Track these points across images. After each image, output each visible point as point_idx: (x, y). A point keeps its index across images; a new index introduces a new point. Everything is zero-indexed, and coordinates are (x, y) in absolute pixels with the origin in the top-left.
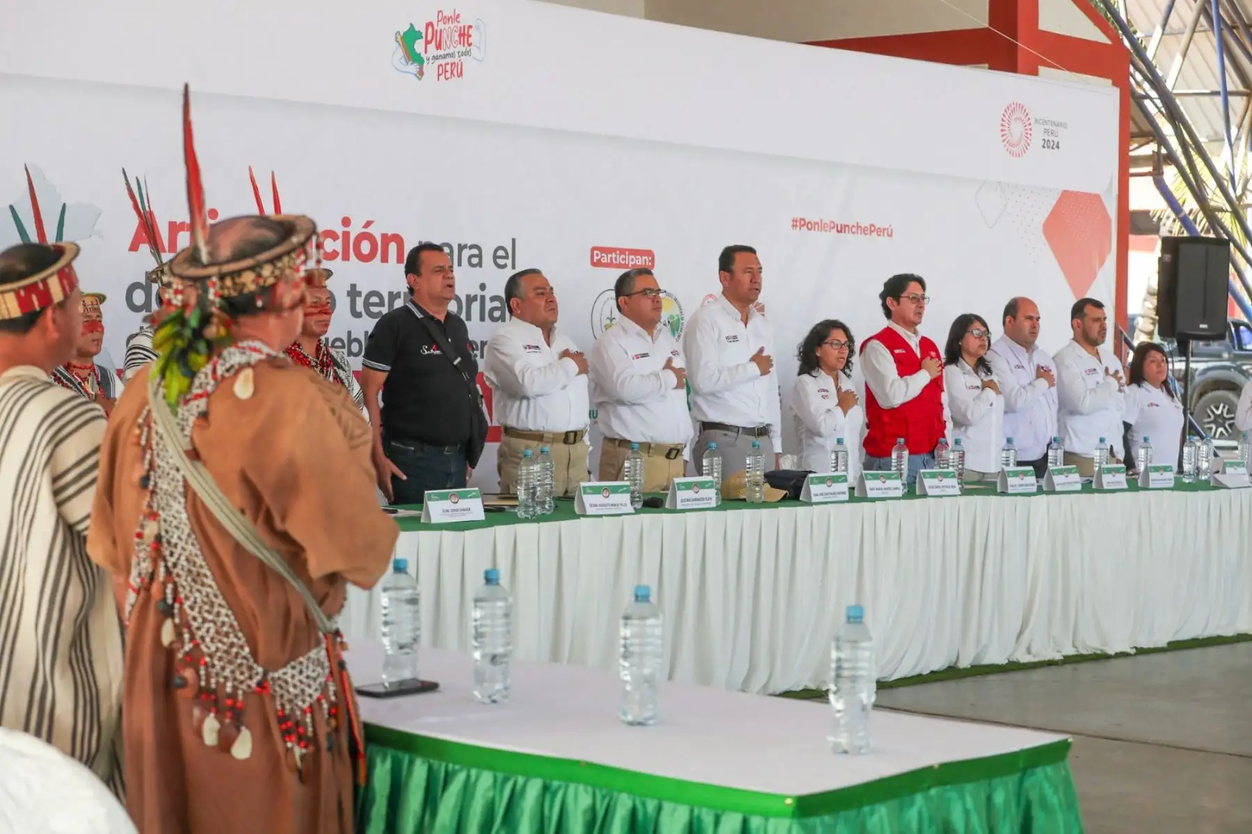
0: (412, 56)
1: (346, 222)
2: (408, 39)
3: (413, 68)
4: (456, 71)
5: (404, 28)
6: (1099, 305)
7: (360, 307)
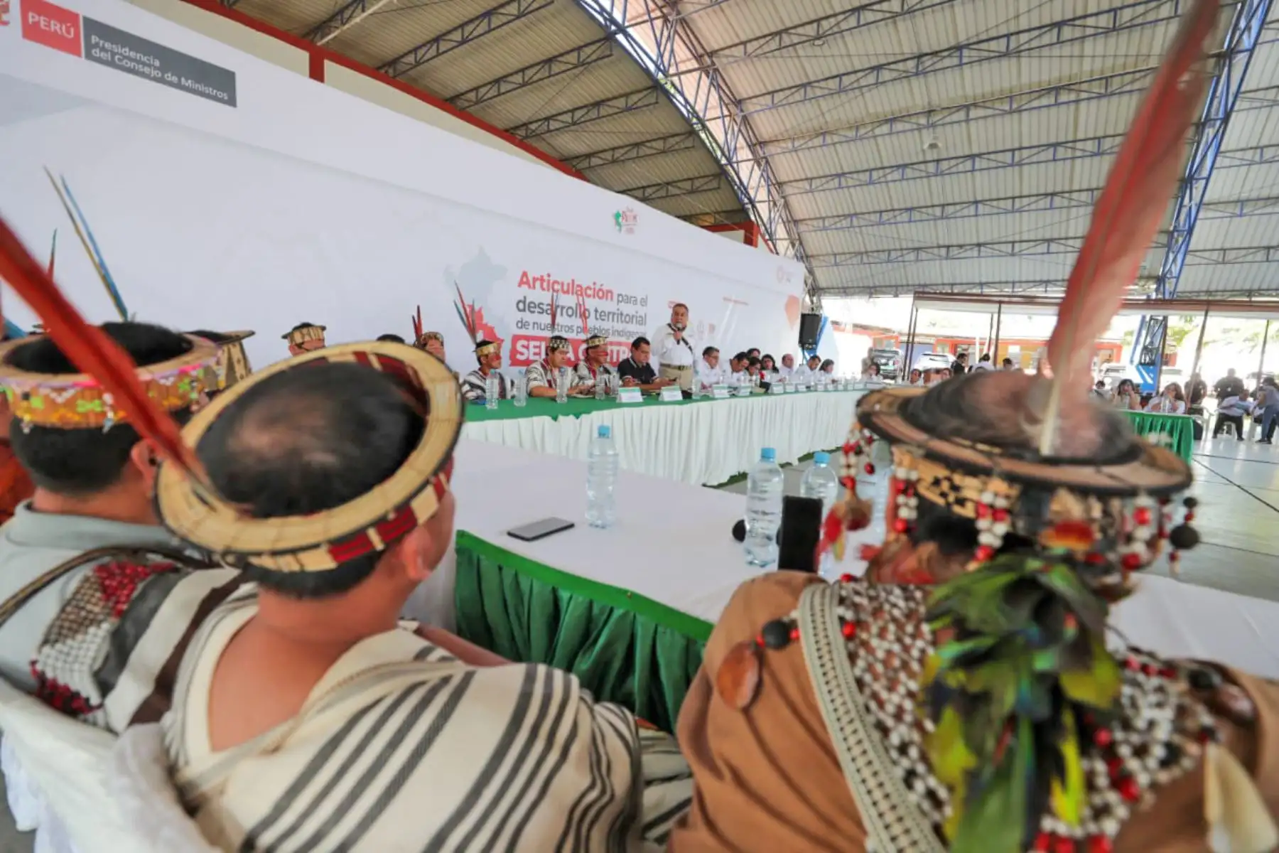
0: (618, 224)
1: (594, 284)
2: (617, 216)
3: (618, 228)
4: (631, 231)
5: (615, 211)
6: (820, 360)
7: (598, 317)
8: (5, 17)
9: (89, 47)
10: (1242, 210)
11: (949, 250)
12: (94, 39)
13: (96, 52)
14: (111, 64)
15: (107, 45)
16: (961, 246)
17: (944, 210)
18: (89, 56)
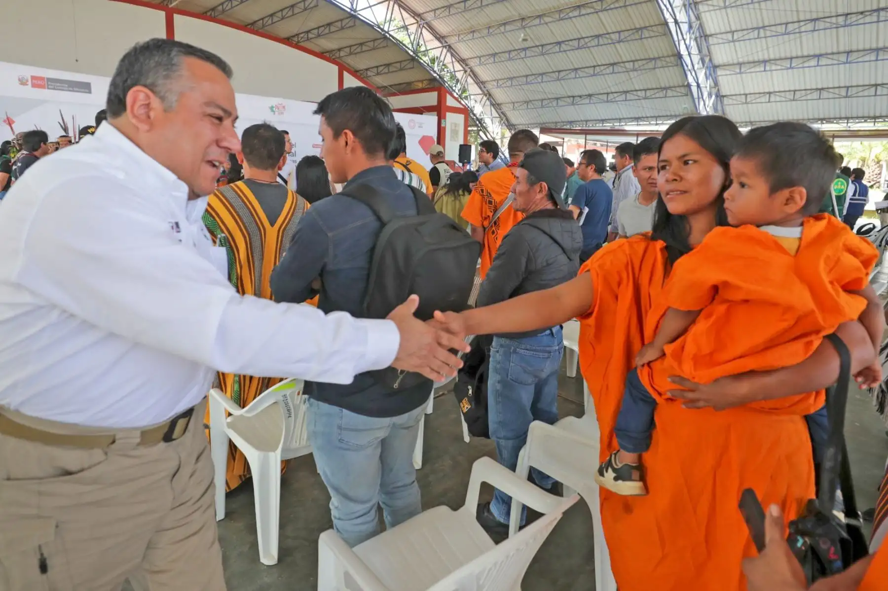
8: (27, 83)
9: (48, 85)
10: (740, 69)
11: (574, 99)
12: (49, 83)
13: (50, 87)
14: (54, 89)
15: (53, 84)
16: (580, 97)
17: (559, 74)
18: (48, 88)
